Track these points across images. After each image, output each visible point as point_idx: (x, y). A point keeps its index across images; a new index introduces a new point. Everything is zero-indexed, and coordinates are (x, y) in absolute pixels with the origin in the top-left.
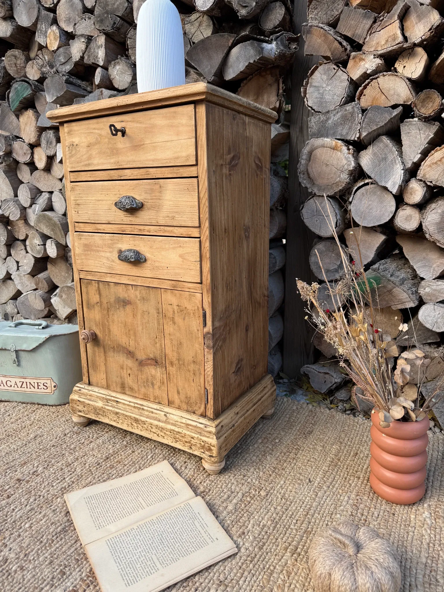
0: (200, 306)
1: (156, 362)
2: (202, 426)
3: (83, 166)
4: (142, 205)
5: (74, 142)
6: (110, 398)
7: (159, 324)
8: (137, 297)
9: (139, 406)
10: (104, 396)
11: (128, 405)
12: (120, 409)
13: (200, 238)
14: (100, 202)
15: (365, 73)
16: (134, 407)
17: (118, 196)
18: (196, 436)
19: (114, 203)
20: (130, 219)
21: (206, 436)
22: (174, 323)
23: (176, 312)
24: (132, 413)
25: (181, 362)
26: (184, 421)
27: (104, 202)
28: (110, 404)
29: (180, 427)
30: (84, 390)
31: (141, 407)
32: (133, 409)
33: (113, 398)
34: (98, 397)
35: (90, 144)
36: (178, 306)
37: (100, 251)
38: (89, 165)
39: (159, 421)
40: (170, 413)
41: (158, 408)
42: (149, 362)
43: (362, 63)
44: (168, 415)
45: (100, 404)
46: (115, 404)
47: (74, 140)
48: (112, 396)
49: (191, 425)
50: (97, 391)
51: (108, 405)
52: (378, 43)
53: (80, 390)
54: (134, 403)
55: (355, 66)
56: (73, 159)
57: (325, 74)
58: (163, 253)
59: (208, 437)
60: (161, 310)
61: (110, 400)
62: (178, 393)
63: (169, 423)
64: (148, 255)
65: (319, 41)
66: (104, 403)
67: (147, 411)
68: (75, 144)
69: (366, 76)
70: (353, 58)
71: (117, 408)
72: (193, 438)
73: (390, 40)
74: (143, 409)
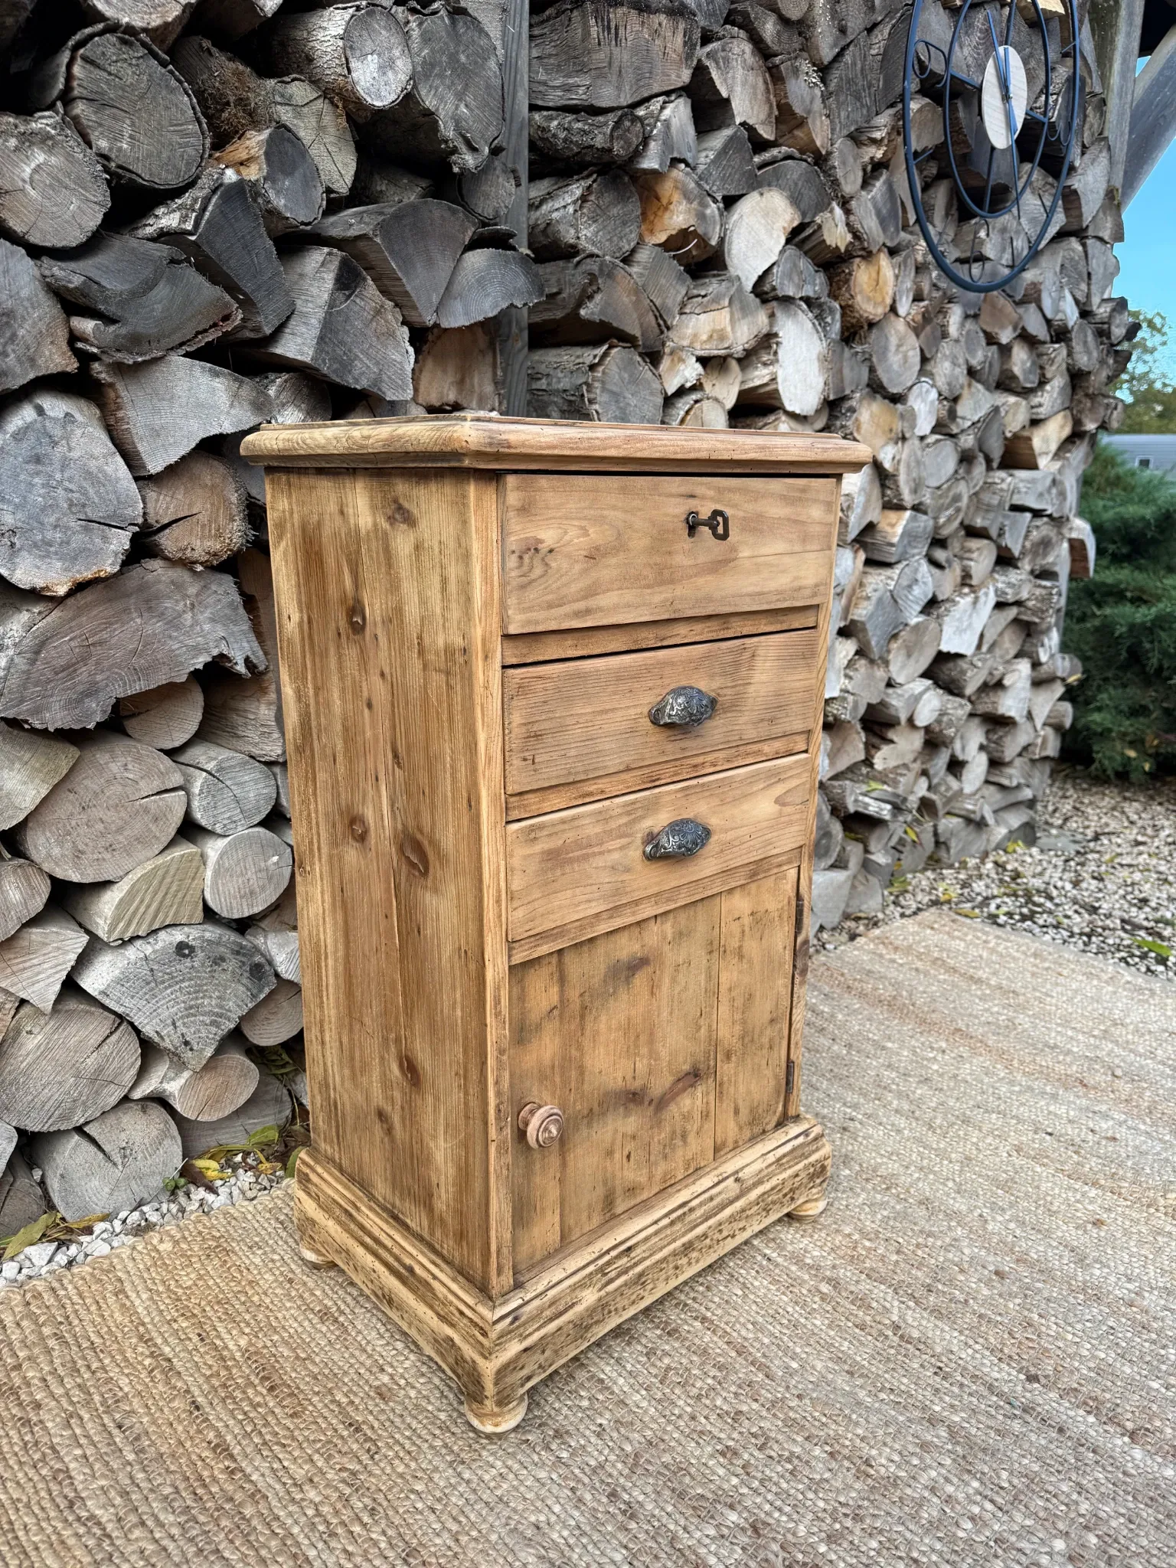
0: (793, 894)
1: (695, 1076)
2: (801, 1139)
3: (567, 616)
4: (713, 702)
5: (541, 541)
6: (607, 1258)
7: (709, 977)
8: (665, 938)
9: (680, 1212)
10: (591, 1268)
11: (656, 1233)
12: (645, 1259)
13: (806, 751)
14: (610, 715)
15: (682, 386)
16: (672, 1223)
17: (657, 691)
18: (801, 1166)
19: (646, 711)
20: (683, 744)
21: (814, 1152)
22: (741, 957)
23: (747, 929)
24: (674, 1240)
25: (746, 1040)
26: (771, 1158)
27: (619, 713)
28: (613, 1274)
29: (770, 1177)
30: (527, 1309)
31: (686, 1209)
32: (668, 1232)
33: (614, 1253)
34: (574, 1288)
35: (597, 549)
36: (752, 914)
37: (594, 854)
38: (588, 612)
39: (731, 1202)
40: (742, 1169)
41: (716, 1180)
42: (680, 1085)
43: (682, 367)
44: (740, 1175)
45: (589, 1297)
46: (625, 1260)
47: (542, 535)
48: (608, 1252)
49: (784, 1156)
50: (564, 1275)
51: (611, 1281)
52: (695, 335)
53: (516, 1319)
54: (666, 1215)
55: (671, 369)
56: (532, 595)
57: (625, 369)
58: (745, 807)
59: (817, 1149)
60: (716, 946)
61: (609, 1263)
62: (737, 1112)
63: (749, 1189)
64: (714, 822)
65: (626, 300)
66: (599, 1285)
67: (701, 1204)
68: (544, 548)
69: (682, 392)
70: (672, 353)
71: (636, 1265)
72: (797, 1175)
73: (715, 336)
74: (691, 1210)
